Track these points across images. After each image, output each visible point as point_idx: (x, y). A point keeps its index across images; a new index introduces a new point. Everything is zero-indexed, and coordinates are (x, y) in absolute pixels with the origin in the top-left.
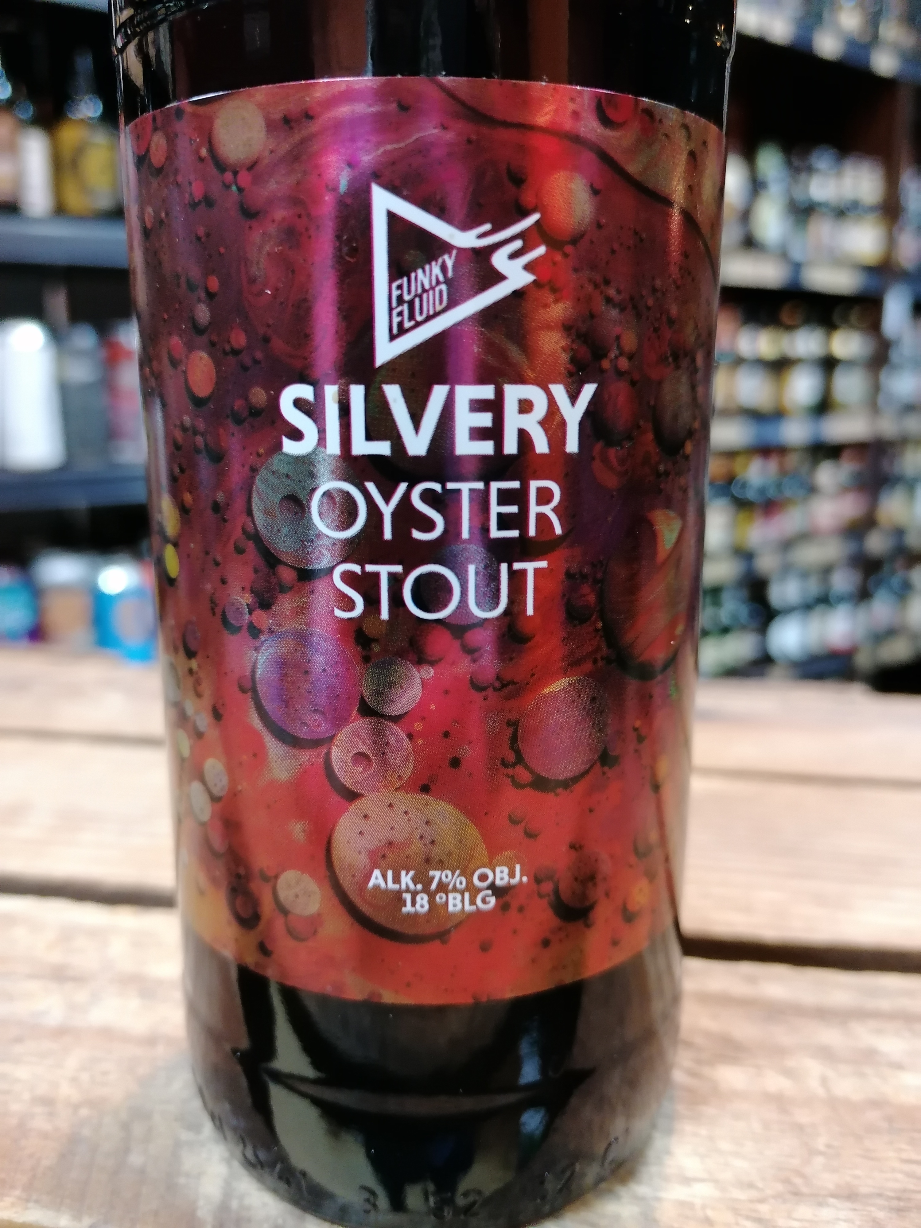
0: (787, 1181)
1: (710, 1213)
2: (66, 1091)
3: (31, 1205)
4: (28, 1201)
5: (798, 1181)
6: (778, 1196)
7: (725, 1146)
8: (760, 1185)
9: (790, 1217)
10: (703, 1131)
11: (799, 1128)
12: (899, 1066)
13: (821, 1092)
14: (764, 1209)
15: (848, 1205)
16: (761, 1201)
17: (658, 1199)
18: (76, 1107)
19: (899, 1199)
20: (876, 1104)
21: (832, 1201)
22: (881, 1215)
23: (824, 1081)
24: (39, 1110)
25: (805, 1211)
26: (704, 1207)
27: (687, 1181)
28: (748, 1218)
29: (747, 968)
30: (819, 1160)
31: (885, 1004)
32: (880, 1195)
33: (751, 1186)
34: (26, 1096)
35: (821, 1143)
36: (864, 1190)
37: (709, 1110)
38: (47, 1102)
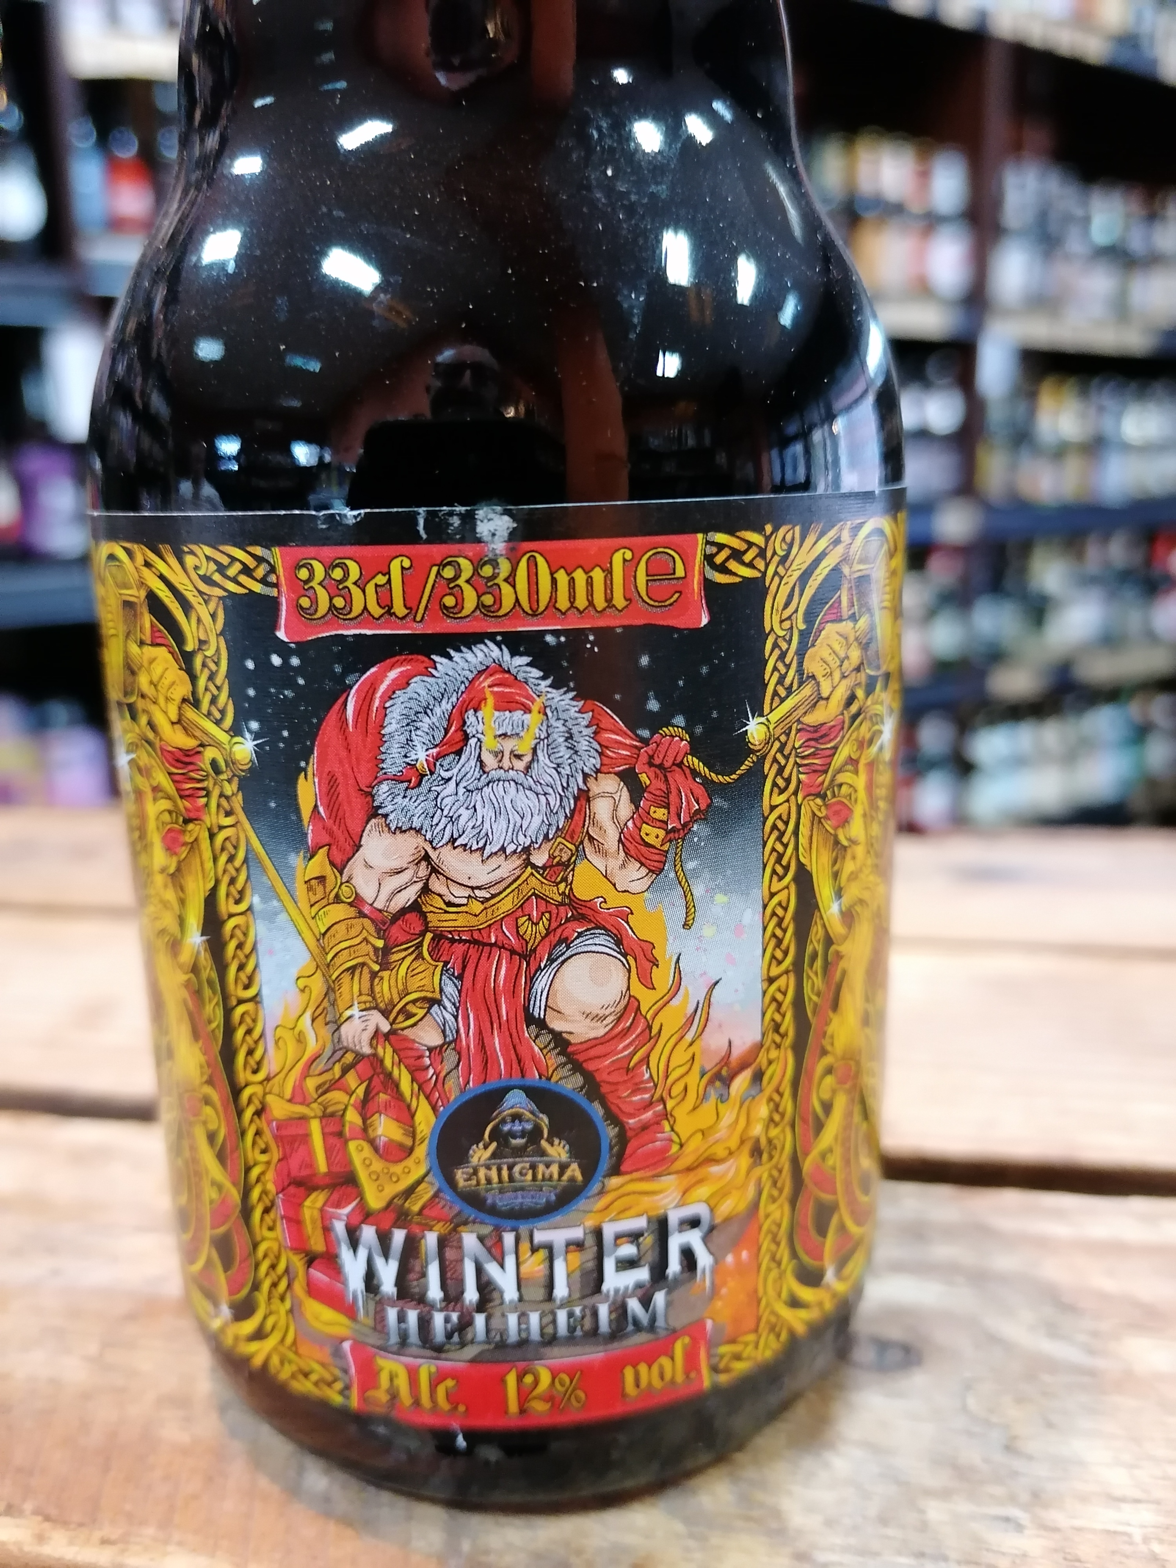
1: (1157, 1549)
3: (171, 1548)
4: (166, 1542)
17: (1078, 1529)
24: (168, 1413)
26: (1146, 1540)
27: (1115, 1502)
34: (149, 1395)
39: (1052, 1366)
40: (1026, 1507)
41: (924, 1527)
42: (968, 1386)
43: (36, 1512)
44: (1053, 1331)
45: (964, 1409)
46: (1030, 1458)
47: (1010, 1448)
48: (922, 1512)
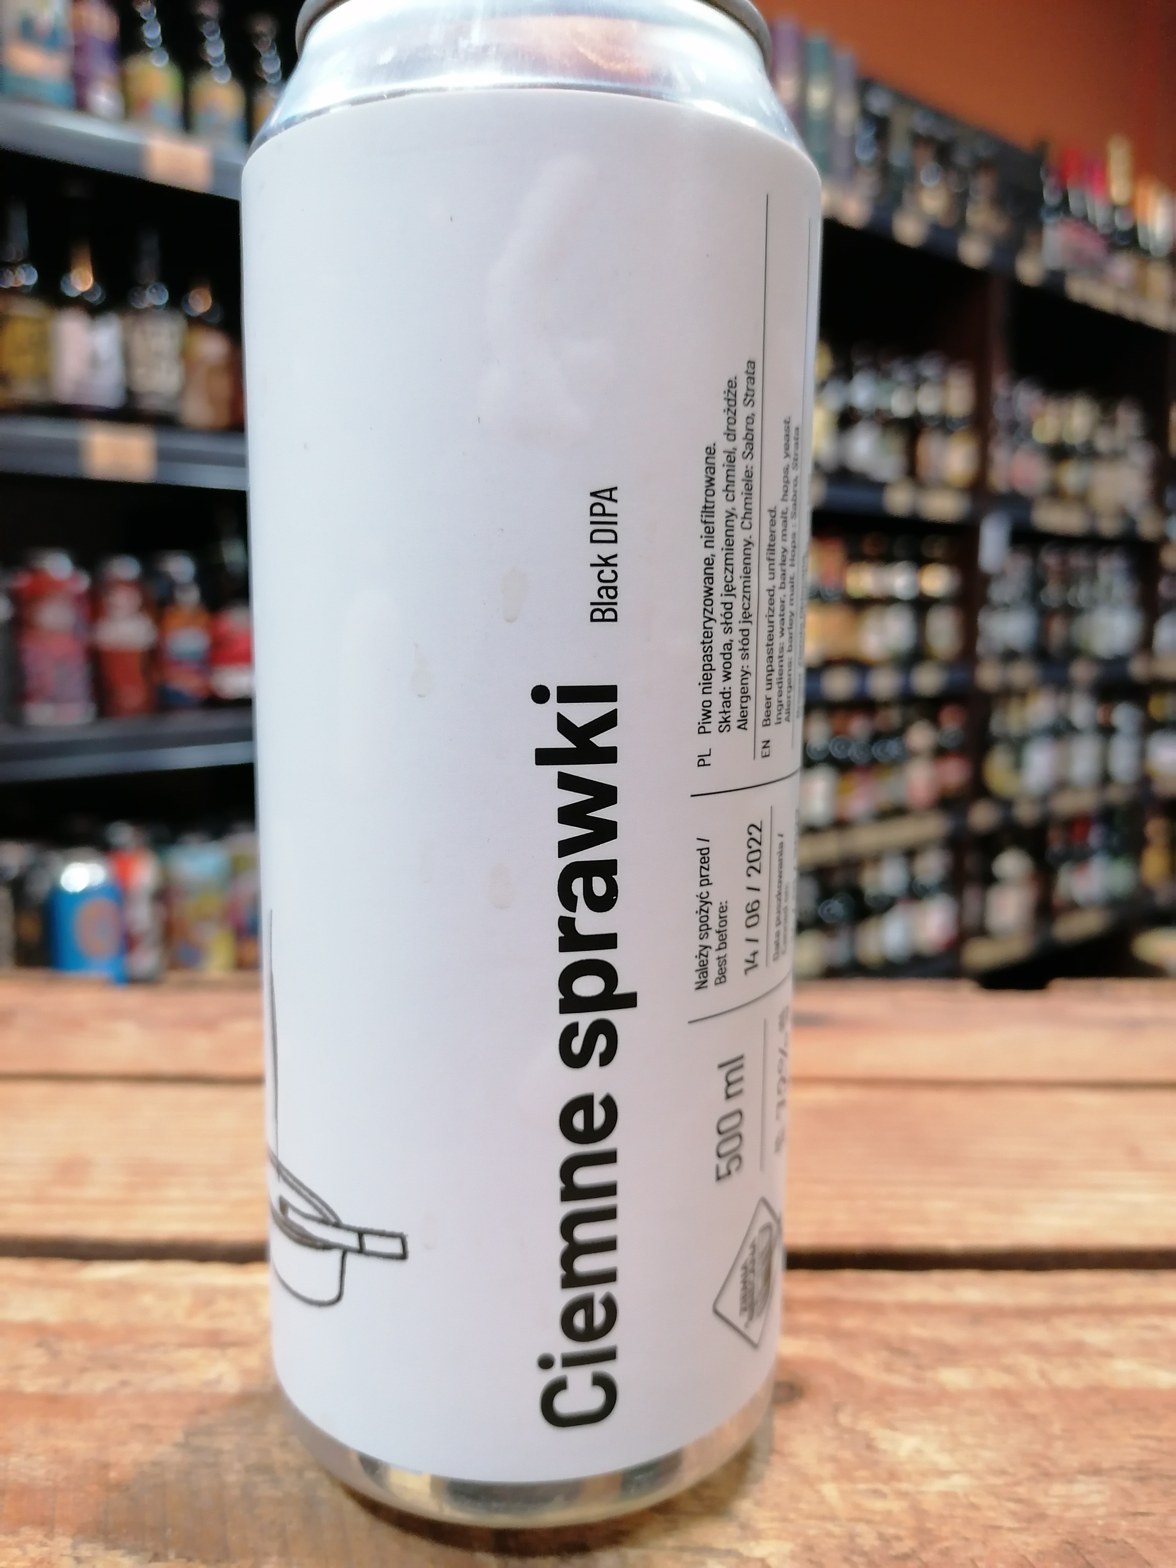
0: (1034, 1465)
1: (974, 1499)
2: (278, 1456)
5: (1045, 1464)
6: (1030, 1479)
7: (969, 1440)
8: (1011, 1470)
9: (1047, 1494)
10: (945, 1429)
11: (1032, 1418)
12: (1107, 1354)
13: (1042, 1384)
14: (1021, 1491)
15: (1095, 1479)
16: (1018, 1484)
17: (922, 1493)
18: (300, 1472)
19: (1139, 1469)
20: (1097, 1390)
21: (1081, 1477)
22: (1128, 1484)
23: (1043, 1374)
24: (259, 1478)
25: (1058, 1489)
26: (966, 1495)
27: (944, 1474)
28: (1009, 1500)
29: (938, 1277)
30: (1059, 1445)
31: (1080, 1300)
32: (1121, 1468)
33: (1003, 1472)
34: (237, 1466)
35: (1057, 1428)
36: (1106, 1465)
37: (945, 1410)
38: (265, 1469)
39: (892, 1391)
40: (886, 1482)
41: (822, 1500)
42: (837, 1409)
43: (179, 1556)
44: (889, 1368)
45: (836, 1424)
46: (885, 1452)
47: (870, 1446)
48: (818, 1492)
